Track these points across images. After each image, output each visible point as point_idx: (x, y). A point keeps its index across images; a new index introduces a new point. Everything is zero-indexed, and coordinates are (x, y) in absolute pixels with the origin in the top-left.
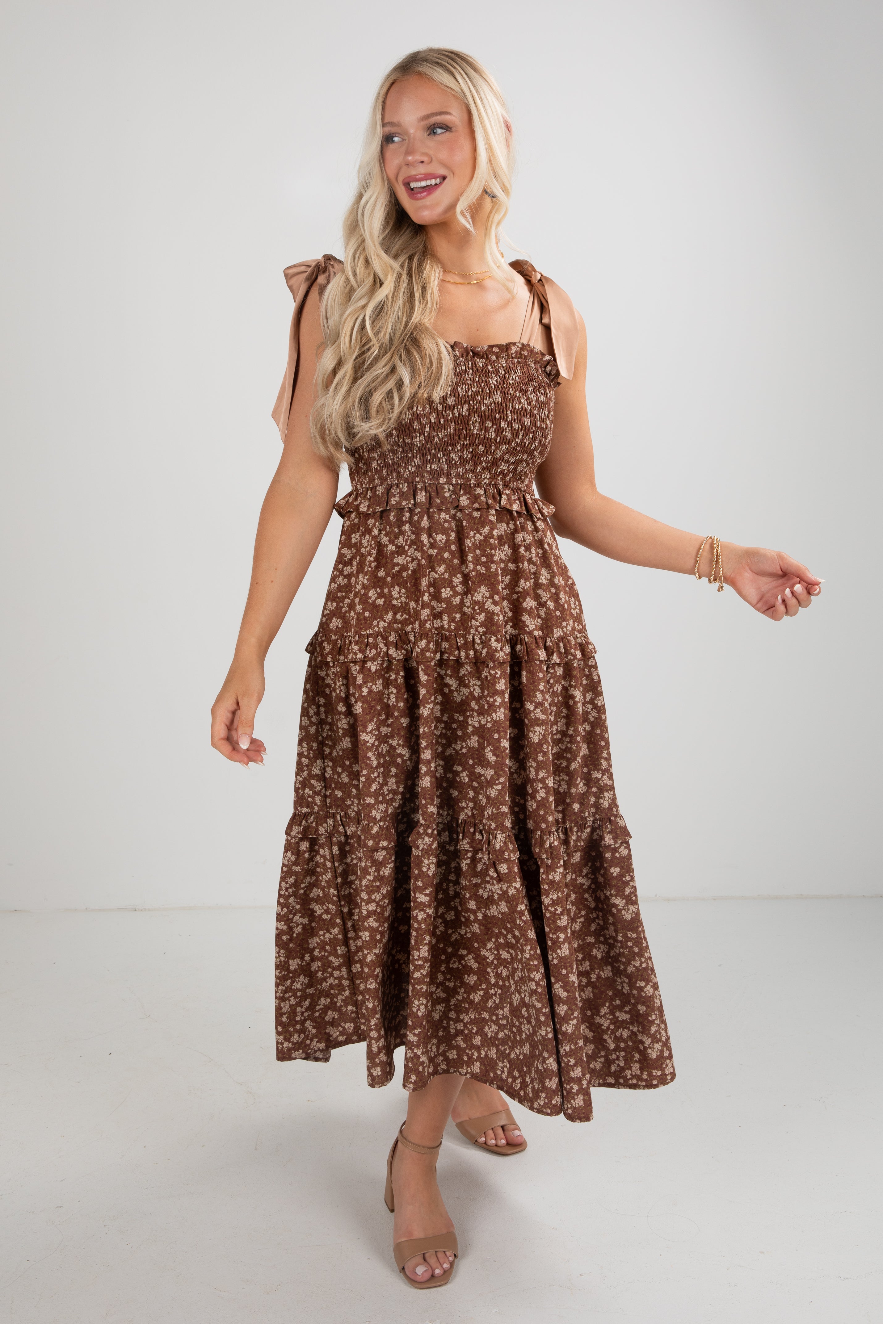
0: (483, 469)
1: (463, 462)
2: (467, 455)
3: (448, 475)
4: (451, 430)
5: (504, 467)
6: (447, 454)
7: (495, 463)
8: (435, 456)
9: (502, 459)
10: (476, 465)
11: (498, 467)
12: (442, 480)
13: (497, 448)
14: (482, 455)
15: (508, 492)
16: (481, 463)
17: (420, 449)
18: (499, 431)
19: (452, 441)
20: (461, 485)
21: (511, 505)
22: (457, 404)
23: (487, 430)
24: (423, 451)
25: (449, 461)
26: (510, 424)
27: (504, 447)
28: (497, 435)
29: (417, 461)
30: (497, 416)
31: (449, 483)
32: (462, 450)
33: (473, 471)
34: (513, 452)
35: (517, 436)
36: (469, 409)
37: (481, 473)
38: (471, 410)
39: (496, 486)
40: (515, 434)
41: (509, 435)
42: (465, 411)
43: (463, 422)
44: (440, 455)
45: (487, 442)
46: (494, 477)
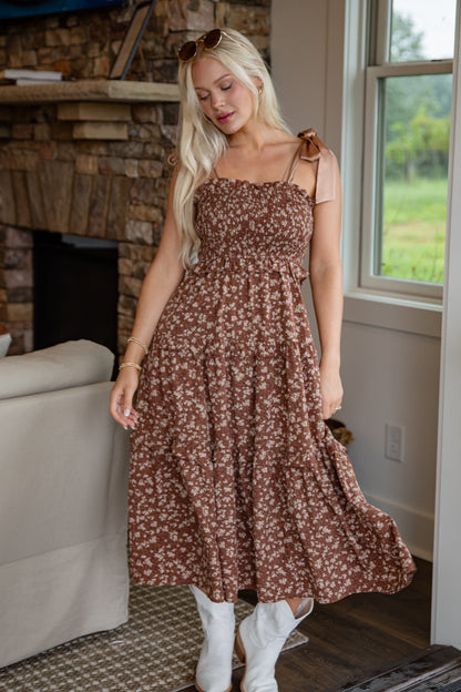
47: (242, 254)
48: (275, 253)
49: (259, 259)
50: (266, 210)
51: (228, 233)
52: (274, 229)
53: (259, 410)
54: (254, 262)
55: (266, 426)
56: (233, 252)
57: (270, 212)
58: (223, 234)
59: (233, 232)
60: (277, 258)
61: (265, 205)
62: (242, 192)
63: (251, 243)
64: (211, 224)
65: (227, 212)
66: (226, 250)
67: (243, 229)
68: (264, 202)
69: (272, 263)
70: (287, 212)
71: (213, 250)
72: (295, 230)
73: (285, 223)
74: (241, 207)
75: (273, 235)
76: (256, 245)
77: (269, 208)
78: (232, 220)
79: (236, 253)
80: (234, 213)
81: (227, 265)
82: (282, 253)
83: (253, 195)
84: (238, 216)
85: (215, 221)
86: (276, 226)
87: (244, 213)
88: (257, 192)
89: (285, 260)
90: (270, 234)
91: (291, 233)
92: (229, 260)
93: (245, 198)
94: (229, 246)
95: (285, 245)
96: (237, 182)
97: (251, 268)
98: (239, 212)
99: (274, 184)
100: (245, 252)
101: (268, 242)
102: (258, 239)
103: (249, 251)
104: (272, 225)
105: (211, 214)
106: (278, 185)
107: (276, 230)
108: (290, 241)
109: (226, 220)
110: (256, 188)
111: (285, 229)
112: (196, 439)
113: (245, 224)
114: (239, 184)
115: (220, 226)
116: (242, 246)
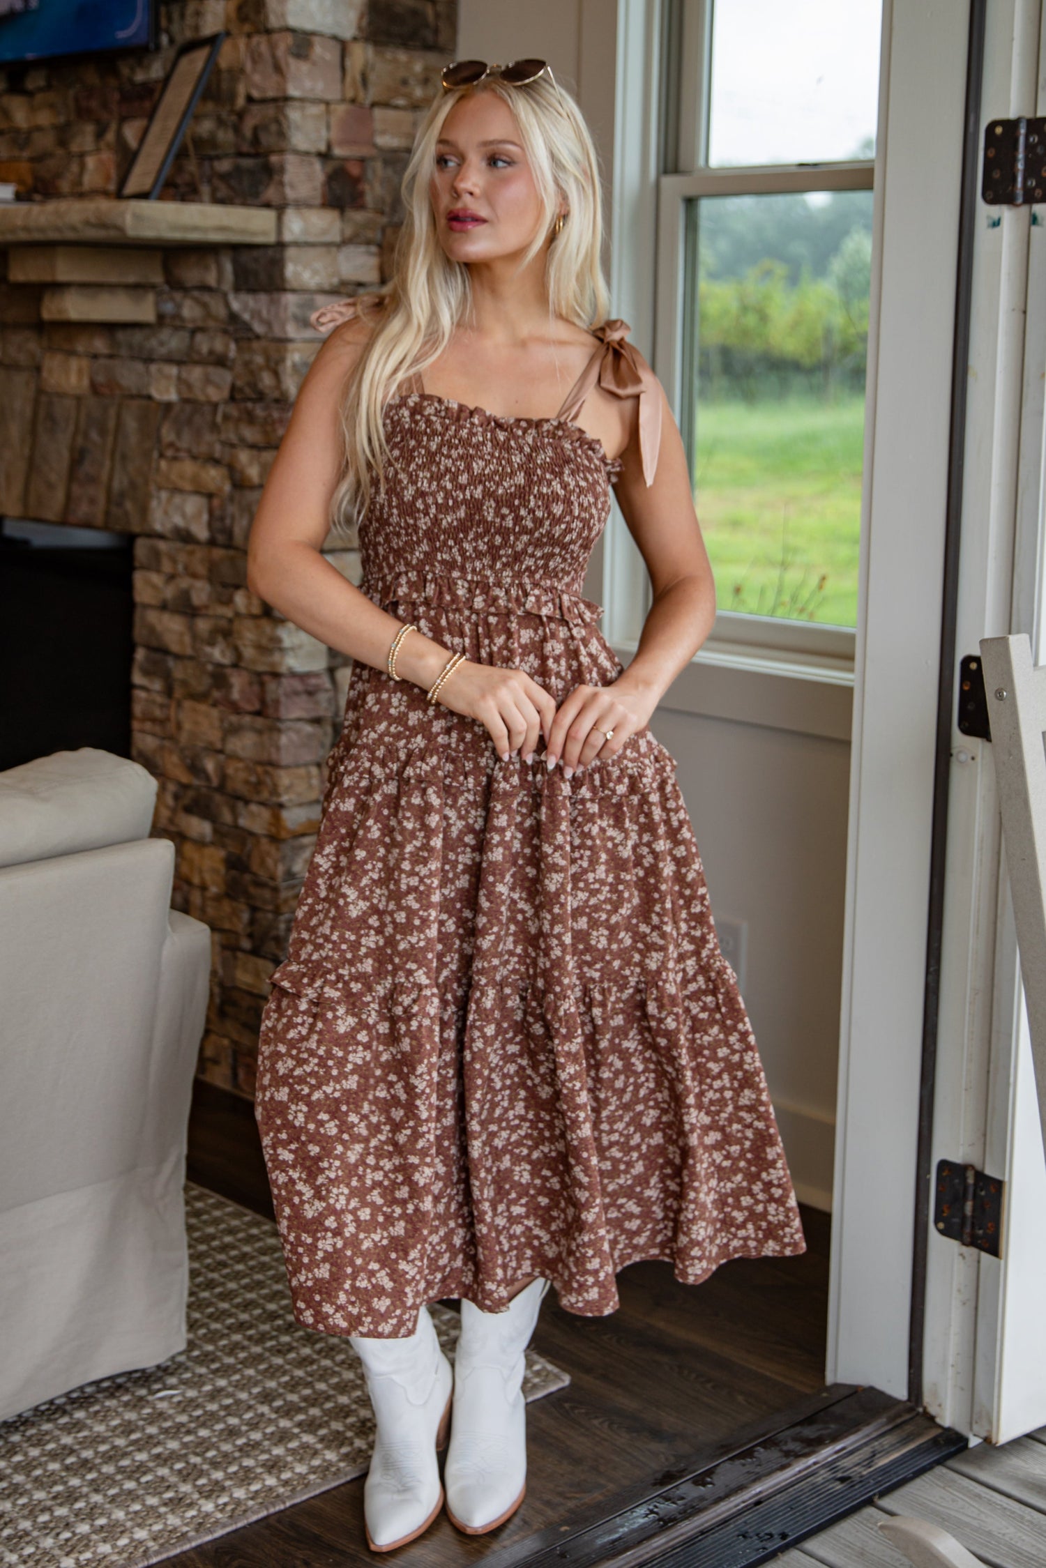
47: (463, 569)
48: (532, 574)
49: (499, 584)
50: (520, 479)
51: (436, 522)
52: (535, 520)
53: (485, 905)
54: (486, 589)
55: (499, 939)
56: (443, 562)
57: (530, 483)
58: (424, 523)
59: (447, 520)
60: (536, 585)
61: (521, 467)
62: (472, 434)
63: (482, 547)
64: (400, 497)
65: (438, 477)
66: (429, 557)
67: (470, 517)
68: (517, 459)
69: (526, 594)
70: (565, 486)
71: (399, 553)
72: (577, 524)
73: (558, 509)
74: (469, 468)
75: (531, 532)
76: (493, 552)
77: (529, 474)
78: (448, 494)
79: (450, 565)
80: (454, 479)
81: (431, 589)
82: (548, 574)
83: (494, 440)
84: (462, 488)
85: (408, 494)
86: (539, 514)
87: (476, 480)
88: (501, 436)
89: (552, 589)
90: (525, 531)
91: (569, 530)
92: (435, 580)
93: (477, 447)
94: (435, 550)
95: (553, 555)
96: (461, 408)
97: (479, 602)
98: (463, 479)
99: (538, 424)
100: (468, 566)
101: (519, 547)
102: (498, 540)
103: (478, 564)
104: (531, 511)
105: (402, 476)
106: (546, 427)
107: (539, 523)
108: (564, 547)
109: (433, 494)
110: (499, 425)
111: (556, 521)
112: (327, 958)
113: (475, 506)
114: (464, 414)
115: (420, 504)
116: (462, 552)
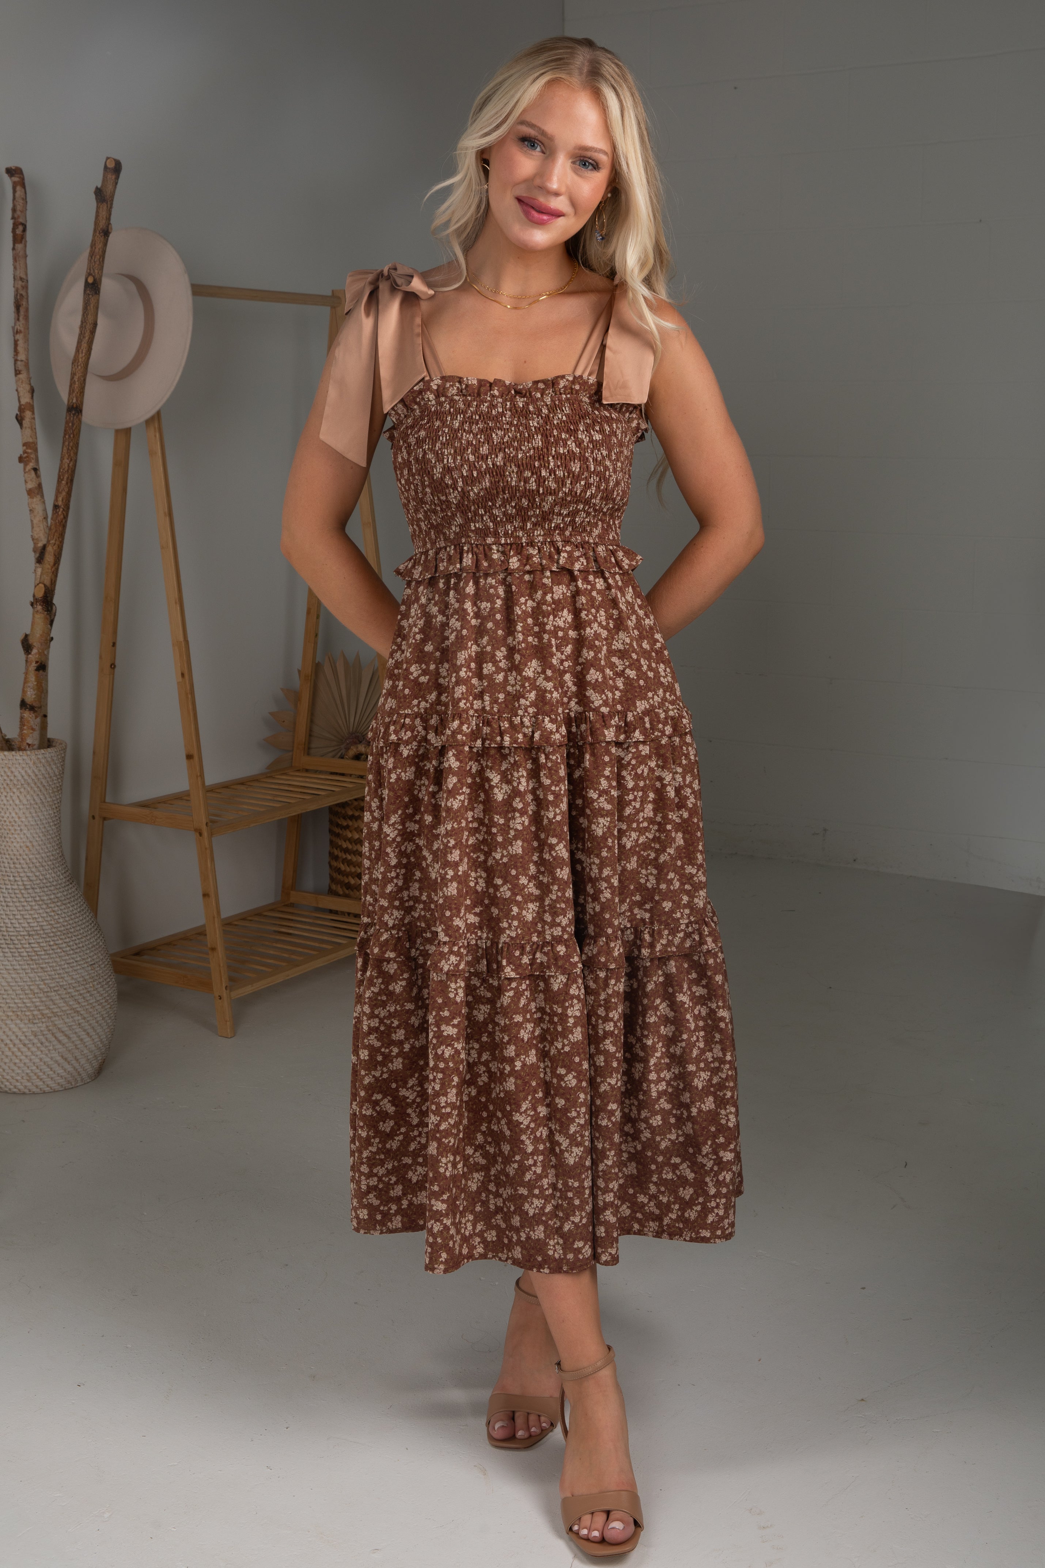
0: (535, 525)
1: (510, 519)
2: (511, 511)
3: (496, 534)
4: (486, 483)
5: (557, 520)
6: (489, 510)
7: (546, 517)
8: (476, 513)
9: (551, 511)
10: (524, 521)
11: (551, 521)
12: (489, 540)
13: (542, 500)
14: (527, 509)
15: (568, 548)
16: (529, 518)
17: (458, 506)
18: (540, 481)
19: (490, 495)
20: (511, 544)
21: (573, 564)
22: (490, 454)
23: (526, 481)
24: (462, 508)
25: (493, 518)
26: (552, 472)
27: (550, 499)
28: (538, 486)
29: (459, 520)
30: (537, 464)
31: (497, 543)
32: (503, 505)
33: (523, 528)
34: (563, 503)
35: (564, 484)
36: (504, 458)
37: (532, 530)
38: (508, 459)
39: (553, 543)
40: (561, 482)
41: (553, 485)
42: (499, 461)
43: (498, 473)
44: (481, 511)
45: (530, 495)
46: (549, 533)
